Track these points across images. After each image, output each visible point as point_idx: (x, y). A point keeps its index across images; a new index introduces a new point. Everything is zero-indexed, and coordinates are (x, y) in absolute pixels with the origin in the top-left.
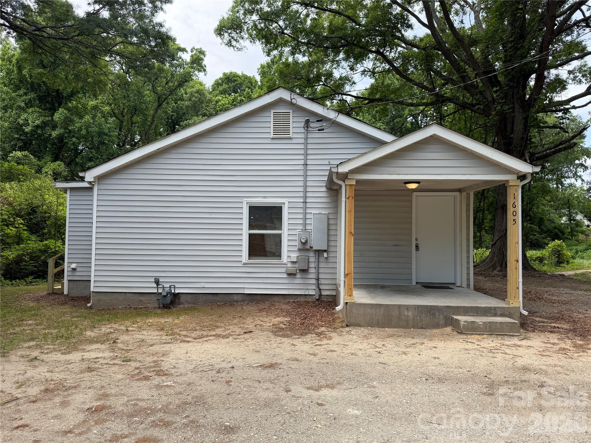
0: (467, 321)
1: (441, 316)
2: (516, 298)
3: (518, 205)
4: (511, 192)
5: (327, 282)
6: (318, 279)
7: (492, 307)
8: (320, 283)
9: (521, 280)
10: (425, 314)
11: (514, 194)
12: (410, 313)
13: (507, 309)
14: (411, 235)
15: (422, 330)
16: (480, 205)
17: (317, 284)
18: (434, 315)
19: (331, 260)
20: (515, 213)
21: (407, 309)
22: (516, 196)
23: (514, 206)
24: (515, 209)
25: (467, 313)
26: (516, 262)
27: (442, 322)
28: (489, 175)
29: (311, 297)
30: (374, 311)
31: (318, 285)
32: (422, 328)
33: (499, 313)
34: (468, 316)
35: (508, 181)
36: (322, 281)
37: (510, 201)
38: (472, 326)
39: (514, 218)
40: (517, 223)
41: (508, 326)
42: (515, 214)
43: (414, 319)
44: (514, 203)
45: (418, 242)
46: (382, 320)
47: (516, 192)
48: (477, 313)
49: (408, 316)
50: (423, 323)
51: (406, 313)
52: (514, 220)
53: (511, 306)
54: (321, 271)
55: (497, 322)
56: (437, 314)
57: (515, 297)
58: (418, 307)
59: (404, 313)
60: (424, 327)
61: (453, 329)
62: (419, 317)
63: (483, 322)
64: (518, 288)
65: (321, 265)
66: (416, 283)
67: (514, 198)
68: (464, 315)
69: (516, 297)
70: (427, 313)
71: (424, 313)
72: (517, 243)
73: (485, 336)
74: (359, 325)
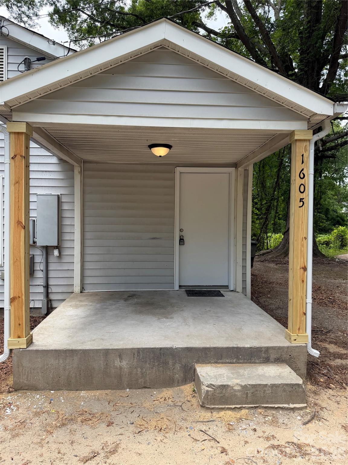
0: (214, 385)
1: (178, 366)
2: (301, 331)
3: (308, 174)
4: (297, 150)
5: (60, 290)
6: (47, 287)
7: (261, 348)
8: (50, 291)
9: (309, 300)
10: (149, 364)
11: (303, 155)
12: (124, 364)
13: (286, 350)
14: (173, 224)
15: (144, 390)
16: (274, 194)
17: (45, 294)
18: (166, 363)
19: (65, 259)
20: (302, 187)
21: (120, 356)
22: (305, 159)
23: (302, 176)
24: (302, 181)
25: (221, 359)
26: (302, 270)
27: (178, 376)
28: (261, 122)
29: (38, 311)
30: (61, 361)
31: (47, 294)
32: (145, 387)
33: (273, 356)
34: (222, 363)
35: (291, 134)
36: (52, 289)
37: (296, 167)
38: (221, 393)
39: (302, 196)
40: (305, 204)
41: (284, 391)
42: (302, 189)
43: (130, 373)
44: (303, 170)
45: (182, 234)
46: (76, 377)
47: (305, 152)
48: (238, 358)
49: (121, 368)
50: (147, 379)
51: (117, 363)
52: (301, 200)
53: (294, 344)
54: (51, 274)
55: (266, 385)
56: (171, 362)
57: (299, 329)
58: (138, 352)
59: (114, 363)
60: (148, 385)
61: (194, 391)
62: (139, 370)
63: (241, 386)
64: (305, 314)
65: (52, 267)
66: (180, 286)
67: (303, 162)
68: (216, 363)
69: (301, 329)
70: (154, 362)
71: (148, 362)
72: (306, 238)
73: (244, 412)
74: (34, 388)
